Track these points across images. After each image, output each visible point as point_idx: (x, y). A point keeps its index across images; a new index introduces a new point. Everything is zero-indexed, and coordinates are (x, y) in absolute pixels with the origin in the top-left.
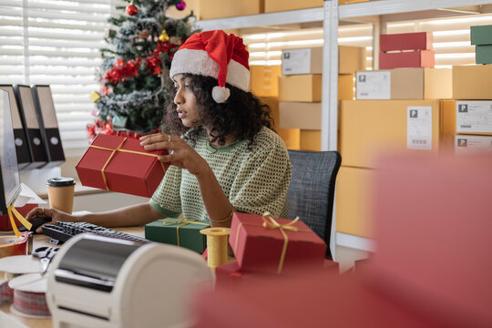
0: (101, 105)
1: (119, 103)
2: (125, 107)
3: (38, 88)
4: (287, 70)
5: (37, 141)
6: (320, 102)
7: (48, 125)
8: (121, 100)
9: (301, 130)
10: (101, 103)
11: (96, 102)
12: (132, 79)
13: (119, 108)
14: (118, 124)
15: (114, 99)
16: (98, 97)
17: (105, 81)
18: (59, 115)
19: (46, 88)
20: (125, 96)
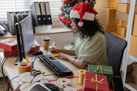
0: (62, 10)
1: (67, 10)
2: (69, 12)
3: (46, 3)
4: (120, 1)
5: (45, 19)
6: (129, 13)
7: (48, 14)
8: (68, 9)
9: (122, 21)
10: (62, 9)
11: (61, 9)
12: (71, 3)
13: (67, 12)
14: (66, 17)
15: (66, 9)
16: (61, 8)
17: (64, 3)
18: (51, 11)
19: (48, 3)
20: (69, 8)
